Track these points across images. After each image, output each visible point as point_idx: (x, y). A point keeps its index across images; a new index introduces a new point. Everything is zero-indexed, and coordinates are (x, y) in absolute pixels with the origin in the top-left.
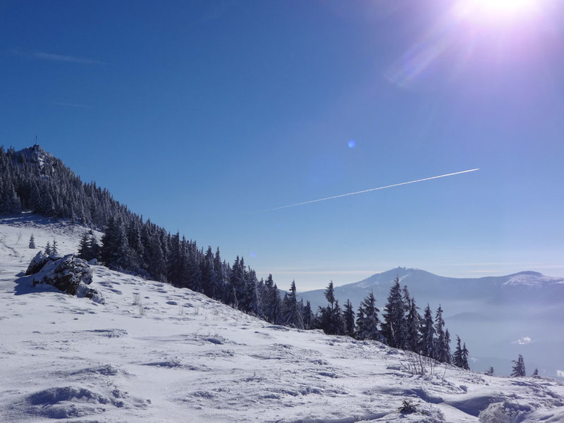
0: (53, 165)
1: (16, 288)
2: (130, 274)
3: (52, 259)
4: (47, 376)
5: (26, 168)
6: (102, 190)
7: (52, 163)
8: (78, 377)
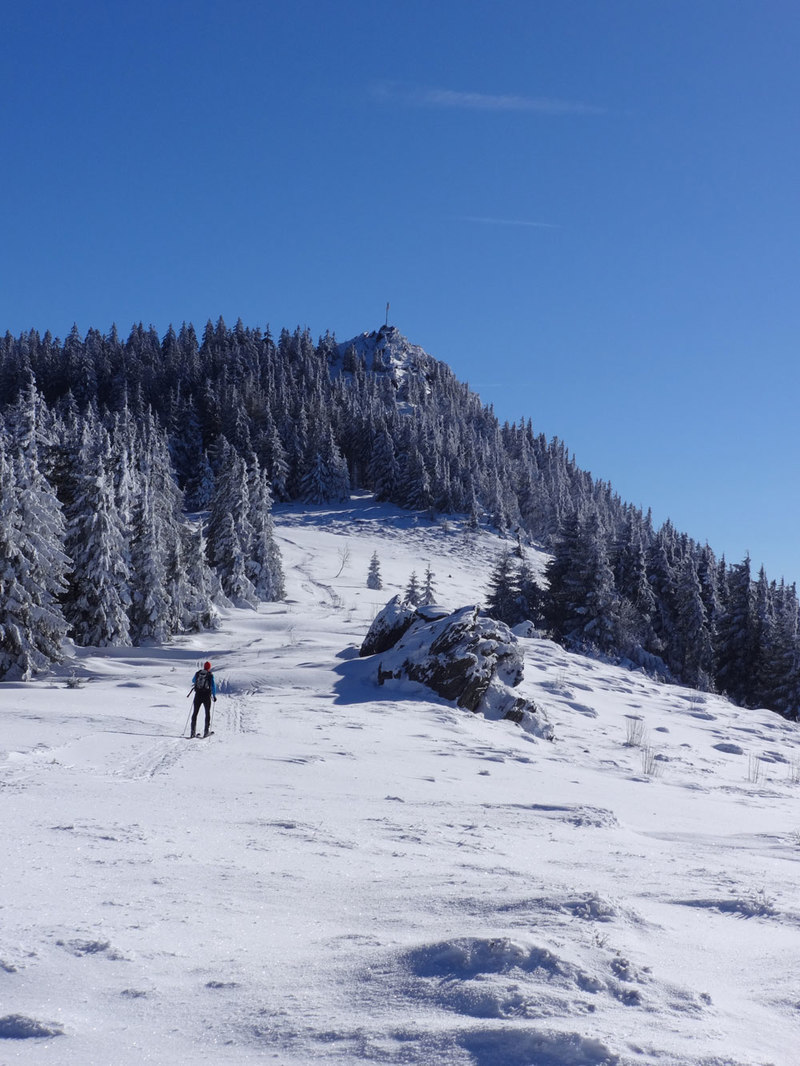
0: (428, 377)
1: (338, 687)
2: (618, 664)
3: (424, 616)
4: (438, 907)
5: (361, 384)
6: (548, 441)
7: (424, 372)
8: (517, 919)
